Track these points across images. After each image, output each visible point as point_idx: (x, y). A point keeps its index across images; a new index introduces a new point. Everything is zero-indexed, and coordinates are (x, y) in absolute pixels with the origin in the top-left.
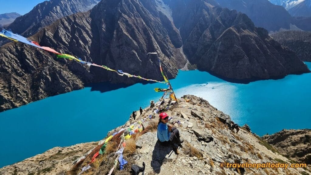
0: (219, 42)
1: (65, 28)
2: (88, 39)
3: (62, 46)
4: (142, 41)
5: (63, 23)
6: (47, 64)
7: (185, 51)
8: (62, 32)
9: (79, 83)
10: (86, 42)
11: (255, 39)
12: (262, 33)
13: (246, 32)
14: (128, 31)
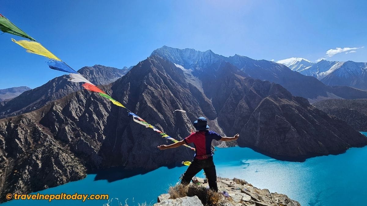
0: (259, 113)
1: (79, 101)
2: (104, 112)
3: (70, 121)
4: (169, 114)
5: (78, 96)
6: (42, 145)
7: (221, 124)
8: (74, 106)
9: (80, 169)
10: (100, 116)
11: (297, 108)
12: (302, 102)
13: (285, 101)
14: (153, 103)
